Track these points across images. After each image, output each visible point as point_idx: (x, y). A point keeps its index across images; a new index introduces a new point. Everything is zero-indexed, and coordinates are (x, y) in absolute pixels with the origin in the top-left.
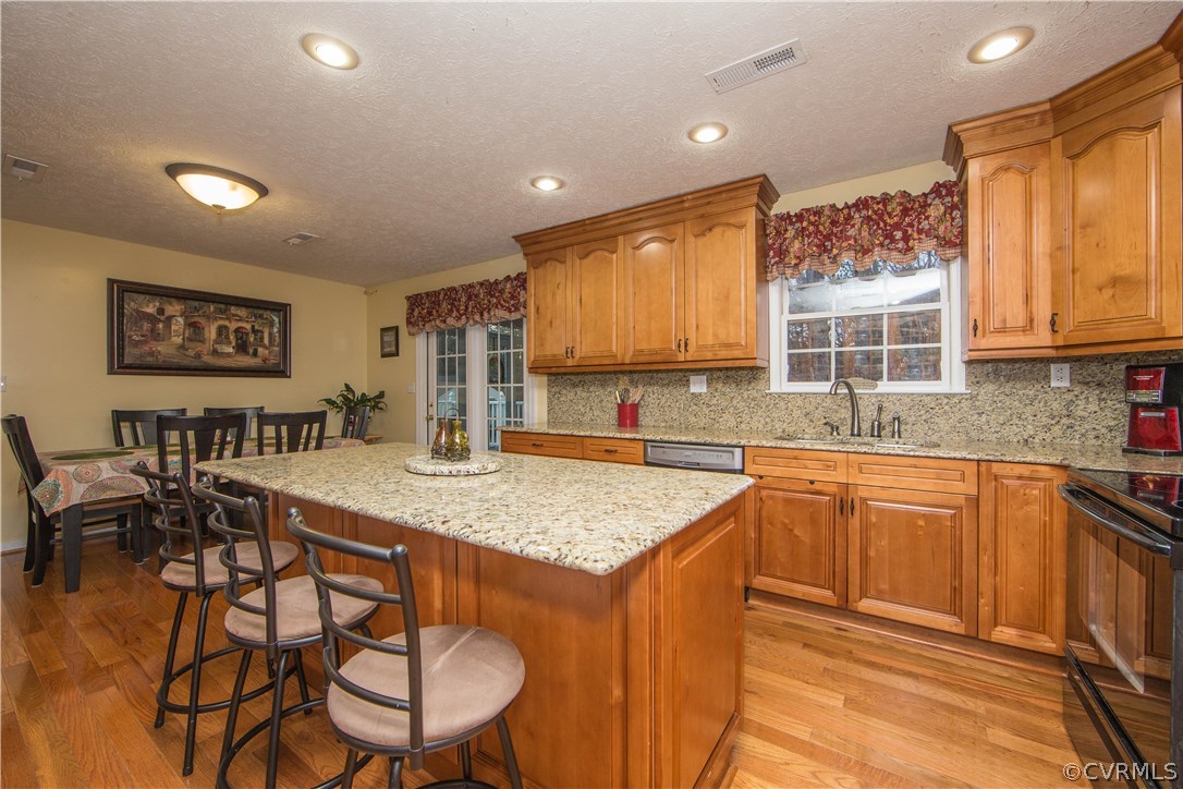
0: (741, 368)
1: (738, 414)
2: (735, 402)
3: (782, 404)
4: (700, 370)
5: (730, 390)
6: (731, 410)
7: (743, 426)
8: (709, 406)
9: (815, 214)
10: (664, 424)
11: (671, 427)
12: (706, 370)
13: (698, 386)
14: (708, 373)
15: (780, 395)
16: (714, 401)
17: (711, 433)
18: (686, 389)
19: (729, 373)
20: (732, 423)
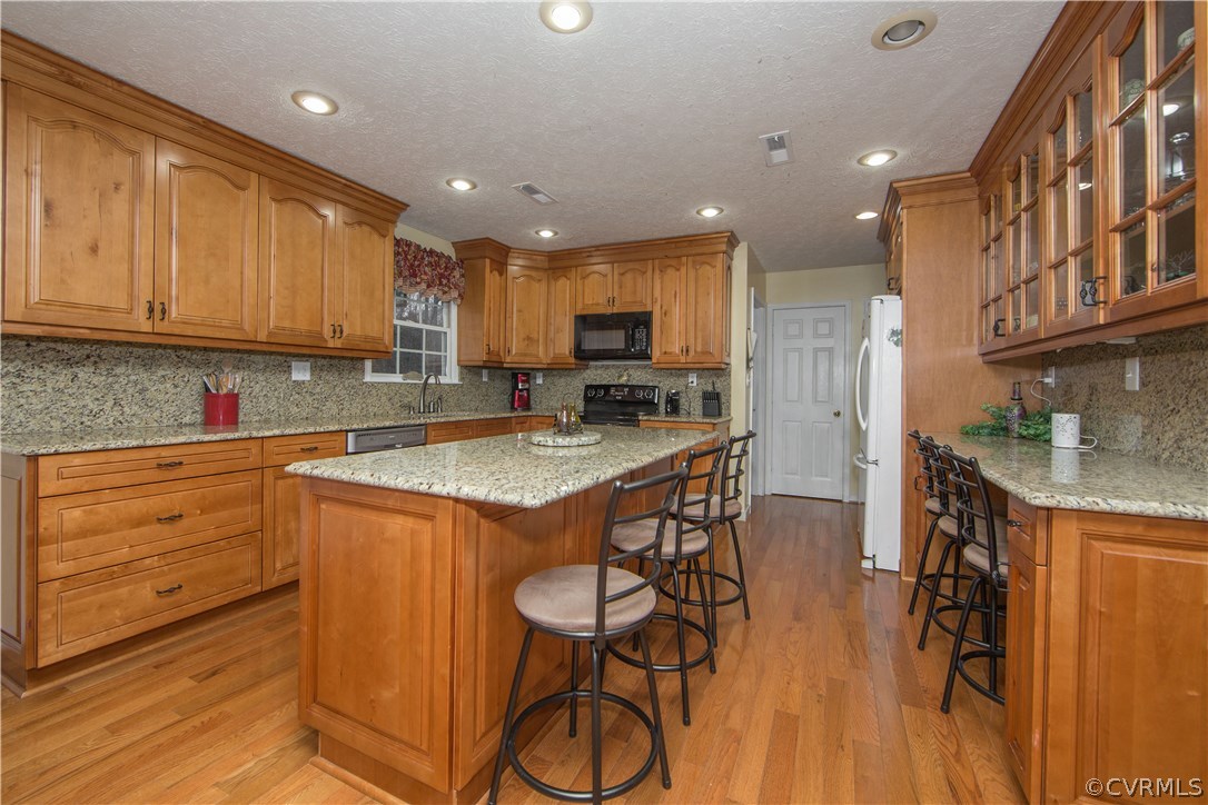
0: (343, 358)
1: (340, 402)
2: (337, 389)
3: (374, 391)
4: (304, 356)
5: (332, 378)
6: (334, 398)
7: (344, 412)
8: (312, 394)
9: (407, 245)
10: (257, 418)
11: (267, 421)
12: (310, 356)
13: (301, 373)
14: (312, 360)
15: (373, 384)
16: (318, 390)
17: (315, 423)
18: (286, 375)
19: (333, 362)
20: (335, 410)
